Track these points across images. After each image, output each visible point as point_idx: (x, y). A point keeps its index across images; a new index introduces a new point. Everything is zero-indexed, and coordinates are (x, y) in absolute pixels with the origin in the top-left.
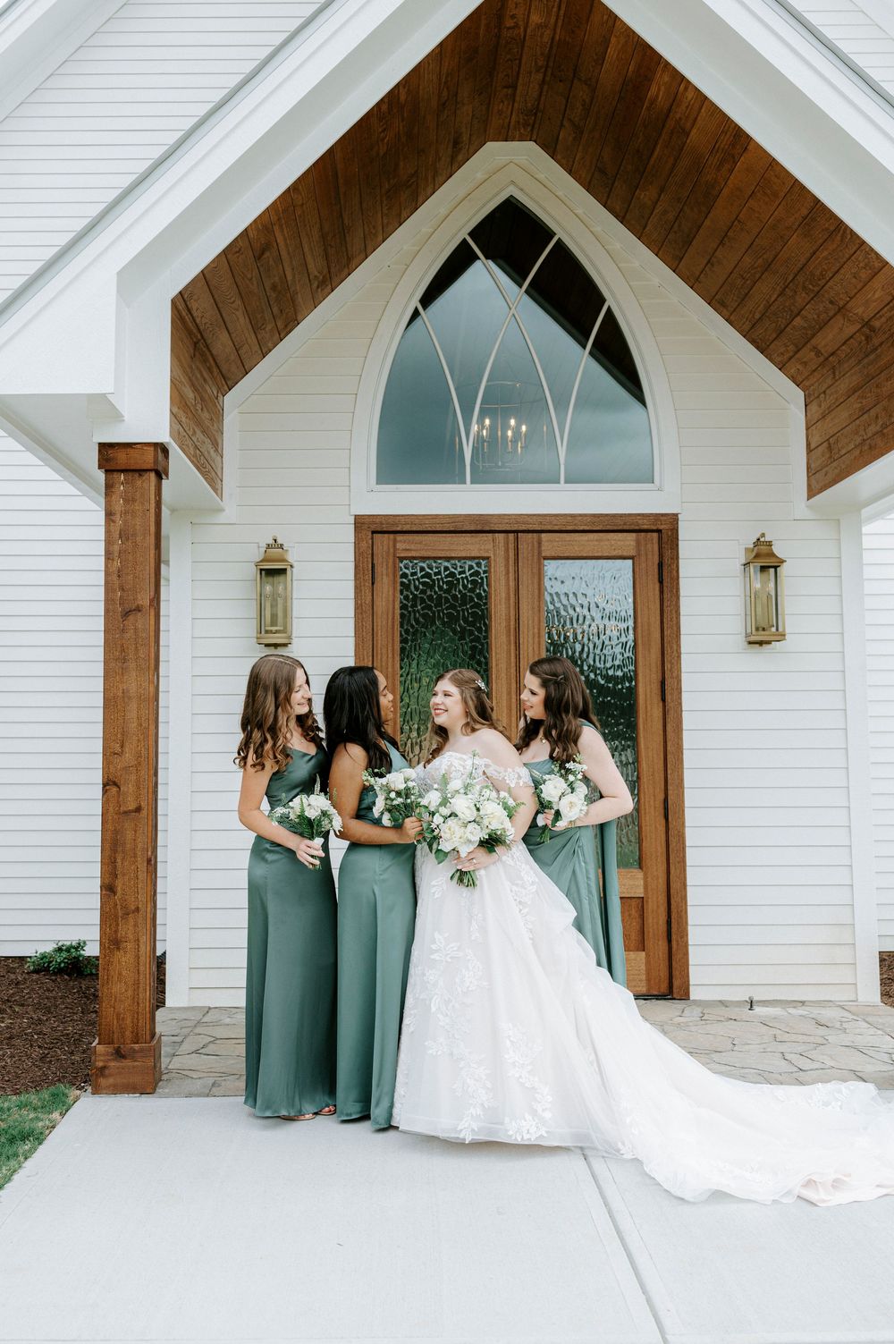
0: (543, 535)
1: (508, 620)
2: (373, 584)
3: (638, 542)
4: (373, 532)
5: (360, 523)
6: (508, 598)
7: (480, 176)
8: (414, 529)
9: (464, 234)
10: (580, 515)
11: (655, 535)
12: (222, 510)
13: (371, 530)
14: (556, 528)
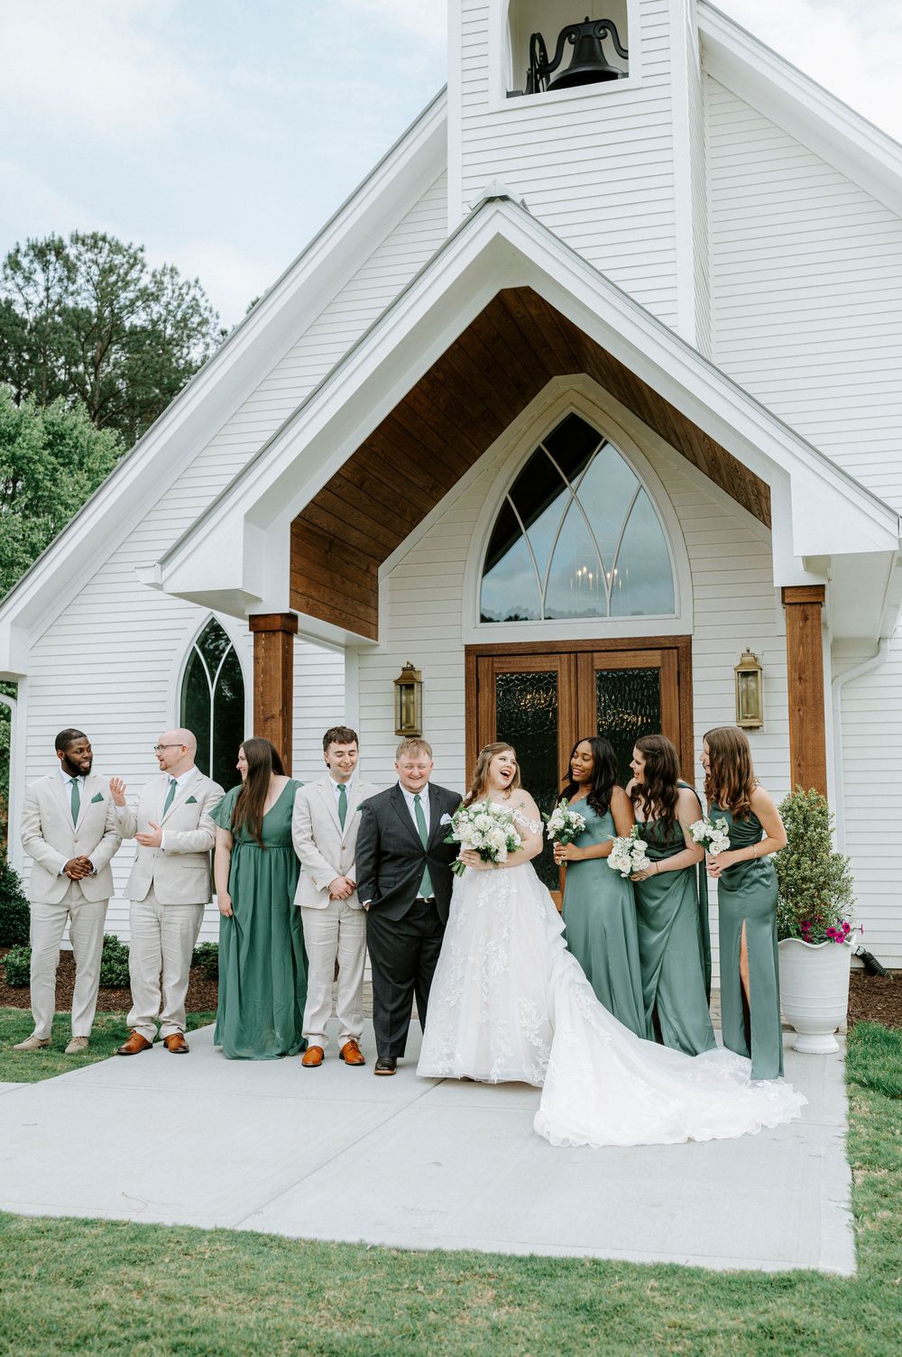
0: (595, 654)
1: (571, 715)
2: (478, 692)
3: (663, 656)
4: (477, 657)
5: (470, 650)
6: (570, 699)
7: (549, 400)
8: (505, 653)
9: (539, 443)
10: (620, 639)
11: (675, 651)
12: (378, 645)
13: (475, 654)
14: (603, 649)
